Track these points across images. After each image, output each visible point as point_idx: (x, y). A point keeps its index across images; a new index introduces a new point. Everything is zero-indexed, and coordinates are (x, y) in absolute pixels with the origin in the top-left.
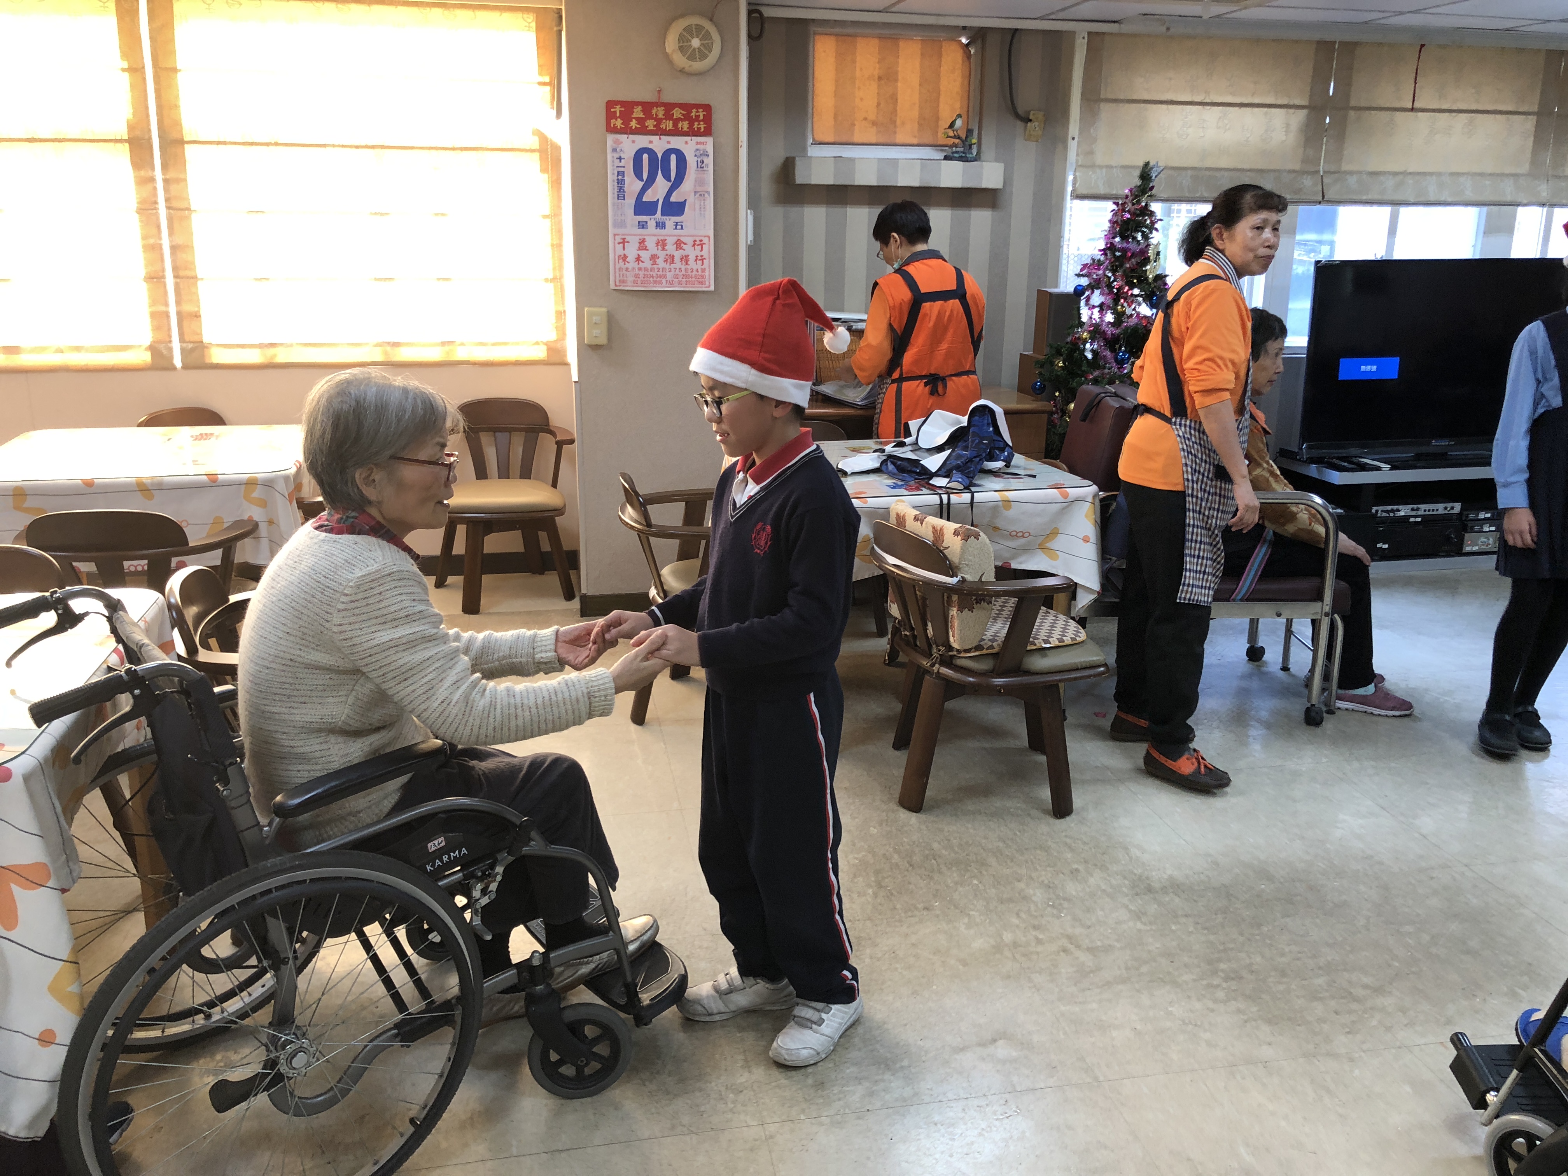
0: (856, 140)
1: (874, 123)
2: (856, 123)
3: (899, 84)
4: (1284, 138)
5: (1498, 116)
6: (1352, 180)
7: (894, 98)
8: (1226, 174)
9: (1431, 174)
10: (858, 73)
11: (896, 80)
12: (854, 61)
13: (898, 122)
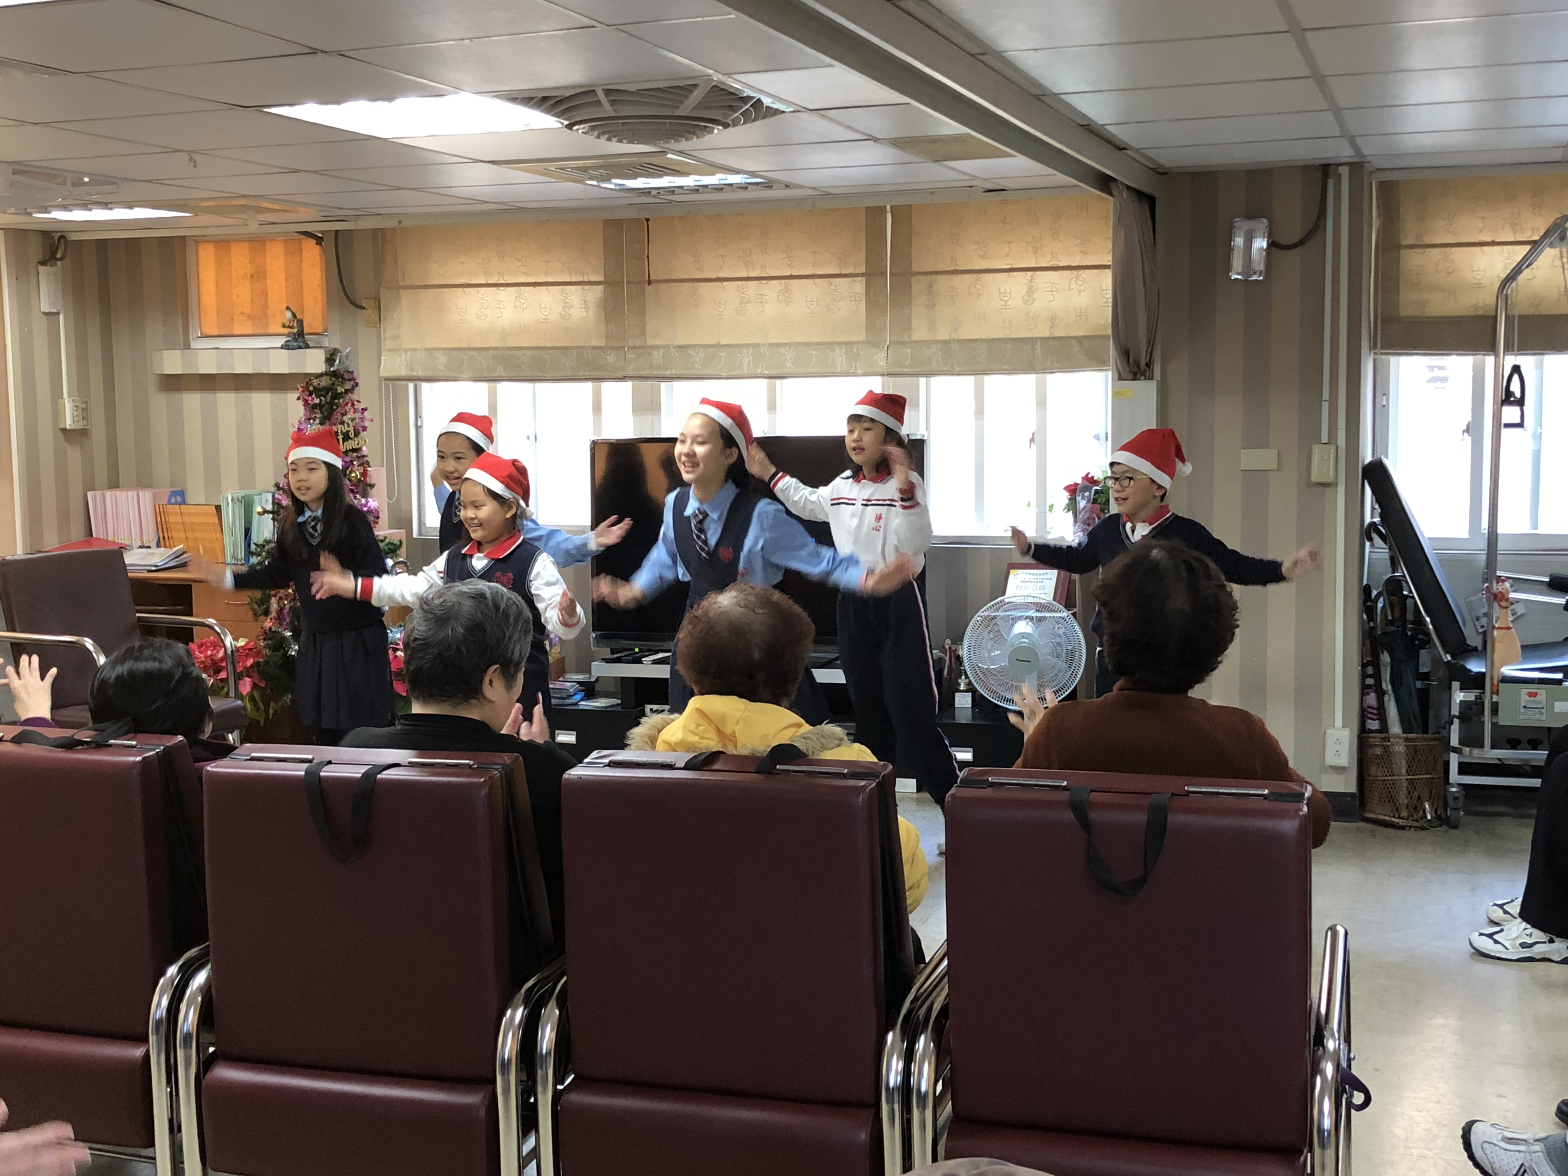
0: (236, 332)
1: (249, 316)
2: (234, 317)
3: (268, 281)
4: (585, 315)
5: (818, 281)
6: (657, 356)
7: (265, 294)
8: (529, 352)
9: (747, 346)
10: (234, 274)
11: (265, 277)
12: (230, 264)
13: (270, 314)
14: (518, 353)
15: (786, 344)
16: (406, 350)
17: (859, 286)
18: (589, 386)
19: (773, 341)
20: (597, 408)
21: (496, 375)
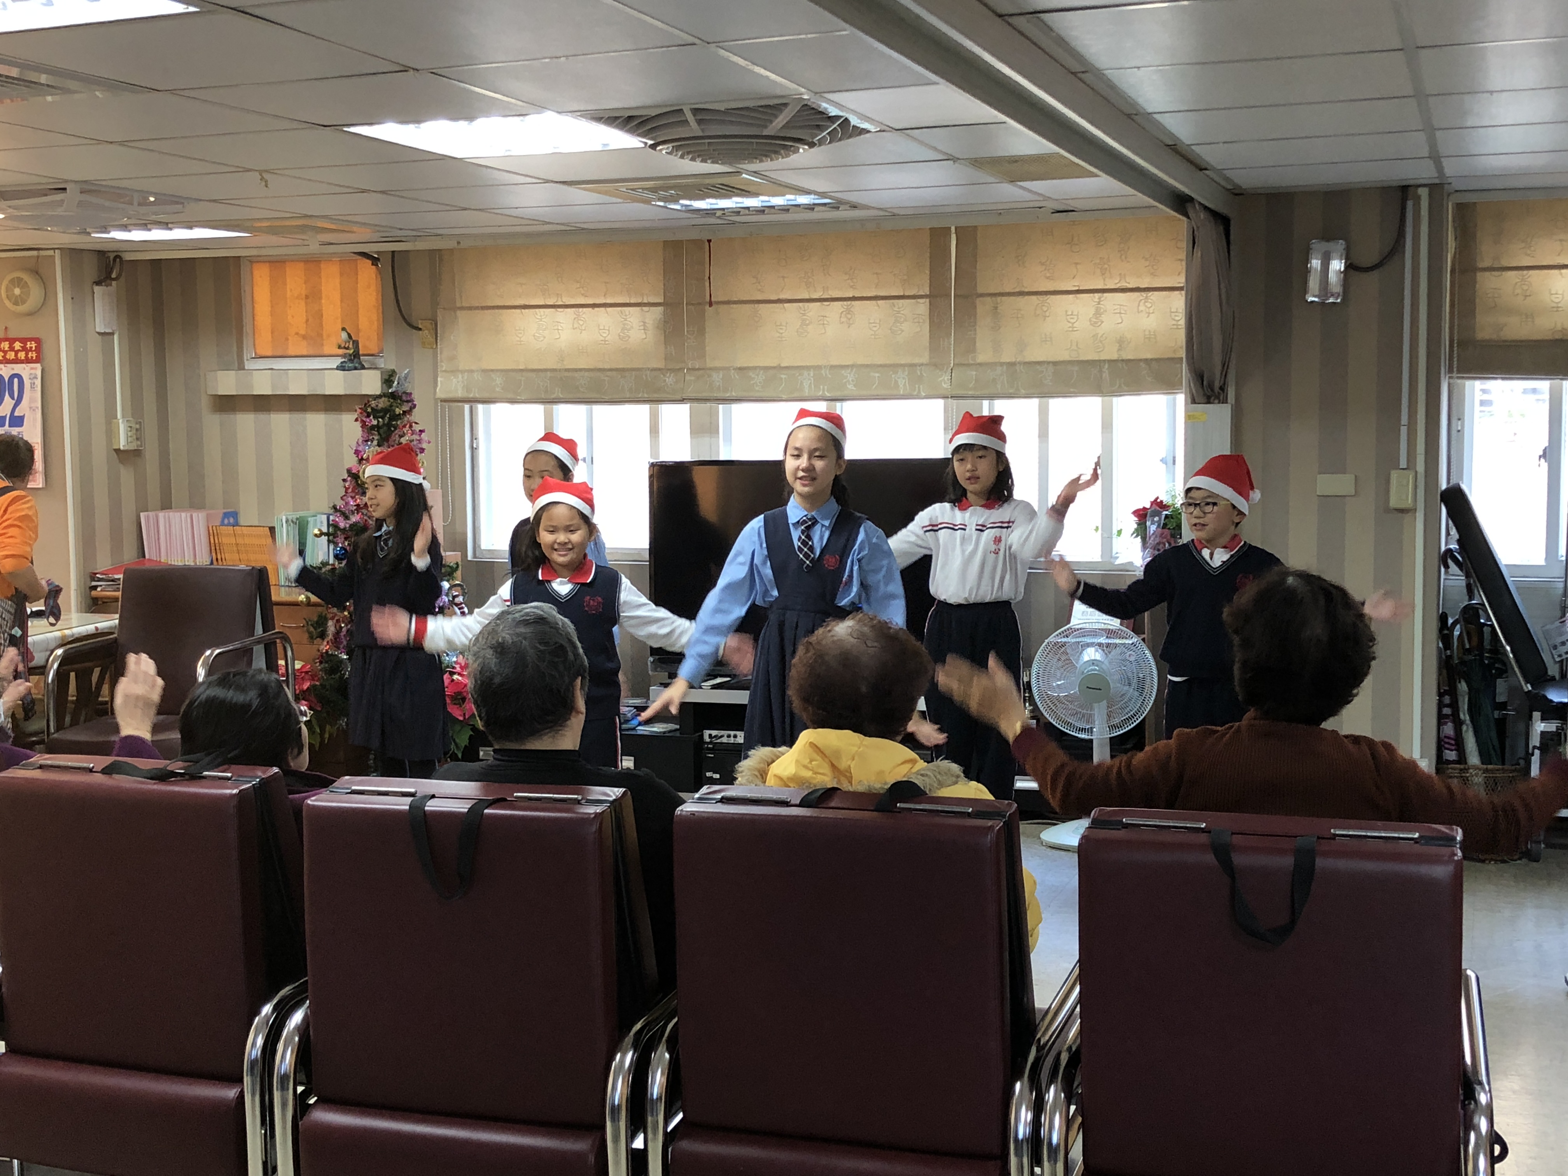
0: (290, 353)
1: (304, 337)
2: (289, 337)
3: (323, 301)
4: (644, 336)
5: (880, 302)
6: (717, 378)
7: (320, 315)
8: (587, 374)
9: (808, 368)
10: (289, 294)
11: (321, 298)
12: (285, 284)
13: (325, 334)
14: (576, 375)
15: (847, 366)
16: (462, 372)
17: (923, 307)
18: (645, 408)
19: (834, 362)
20: (654, 430)
21: (553, 396)
